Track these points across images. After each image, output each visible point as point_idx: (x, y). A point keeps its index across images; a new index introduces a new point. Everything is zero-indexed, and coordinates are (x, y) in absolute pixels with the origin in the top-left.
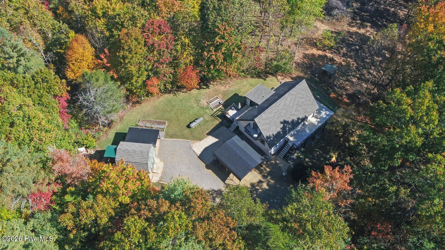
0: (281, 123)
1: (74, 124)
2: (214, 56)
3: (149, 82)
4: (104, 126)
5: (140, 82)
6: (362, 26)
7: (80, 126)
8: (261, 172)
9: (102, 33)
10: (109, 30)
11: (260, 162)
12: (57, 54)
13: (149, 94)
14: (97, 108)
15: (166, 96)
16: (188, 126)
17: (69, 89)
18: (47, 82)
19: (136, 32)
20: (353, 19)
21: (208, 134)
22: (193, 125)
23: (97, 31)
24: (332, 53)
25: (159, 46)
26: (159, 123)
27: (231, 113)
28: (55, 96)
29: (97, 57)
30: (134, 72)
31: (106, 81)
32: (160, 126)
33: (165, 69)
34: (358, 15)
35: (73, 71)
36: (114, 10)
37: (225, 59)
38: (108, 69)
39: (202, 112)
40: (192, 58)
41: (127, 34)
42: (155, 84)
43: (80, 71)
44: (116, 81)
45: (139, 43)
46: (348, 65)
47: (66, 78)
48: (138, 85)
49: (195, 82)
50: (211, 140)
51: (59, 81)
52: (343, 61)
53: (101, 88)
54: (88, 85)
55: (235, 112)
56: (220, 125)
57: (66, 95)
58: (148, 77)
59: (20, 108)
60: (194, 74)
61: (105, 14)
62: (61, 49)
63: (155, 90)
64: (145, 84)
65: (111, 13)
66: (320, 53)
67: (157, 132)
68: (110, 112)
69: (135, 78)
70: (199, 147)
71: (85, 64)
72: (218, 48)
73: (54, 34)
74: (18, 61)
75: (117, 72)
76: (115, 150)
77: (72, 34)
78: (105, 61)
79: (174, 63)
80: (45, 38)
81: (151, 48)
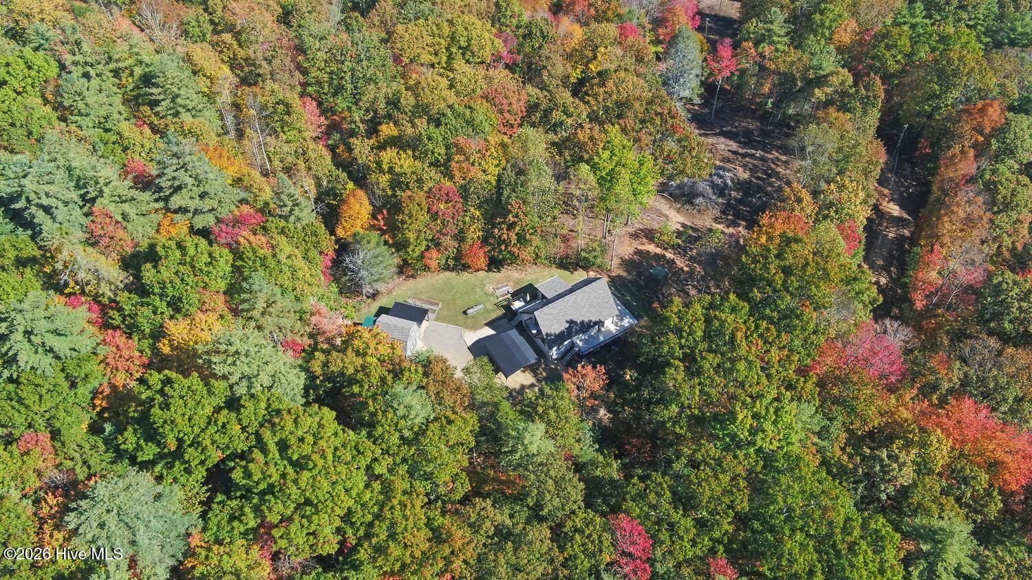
0: (567, 322)
1: (335, 289)
2: (505, 236)
3: (427, 254)
4: (368, 297)
5: (417, 253)
6: (733, 224)
7: (341, 293)
8: (535, 375)
9: (384, 190)
10: (392, 188)
11: (533, 361)
12: (329, 205)
13: (426, 268)
14: (364, 273)
15: (447, 274)
16: (465, 313)
17: (337, 247)
18: (316, 236)
19: (420, 196)
20: (723, 212)
21: (487, 324)
22: (469, 312)
23: (378, 188)
24: (675, 254)
25: (443, 215)
26: (432, 303)
27: (517, 305)
28: (321, 253)
29: (374, 217)
30: (412, 240)
31: (378, 244)
32: (432, 307)
33: (448, 241)
34: (733, 208)
35: (344, 228)
36: (402, 166)
37: (519, 241)
38: (383, 232)
39: (484, 299)
40: (481, 233)
41: (410, 197)
42: (435, 258)
43: (352, 229)
44: (390, 246)
45: (421, 209)
46: (692, 272)
47: (335, 235)
48: (415, 255)
49: (482, 262)
50: (488, 332)
51: (328, 237)
52: (687, 266)
53: (372, 252)
54: (358, 246)
55: (522, 304)
56: (504, 316)
57: (331, 253)
58: (428, 248)
59: (289, 257)
60: (481, 253)
61: (391, 170)
62: (334, 200)
63: (433, 264)
64: (422, 256)
65: (397, 170)
66: (658, 251)
67: (425, 312)
68: (377, 281)
69: (412, 247)
70: (471, 337)
71: (359, 223)
72: (511, 226)
73: (329, 182)
74: (292, 210)
75: (394, 237)
76: (375, 321)
77: (351, 185)
78: (382, 222)
79: (460, 237)
80: (318, 185)
81: (435, 216)
